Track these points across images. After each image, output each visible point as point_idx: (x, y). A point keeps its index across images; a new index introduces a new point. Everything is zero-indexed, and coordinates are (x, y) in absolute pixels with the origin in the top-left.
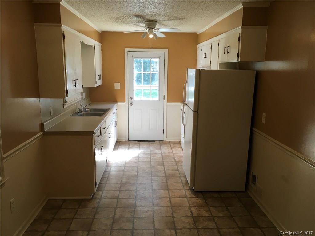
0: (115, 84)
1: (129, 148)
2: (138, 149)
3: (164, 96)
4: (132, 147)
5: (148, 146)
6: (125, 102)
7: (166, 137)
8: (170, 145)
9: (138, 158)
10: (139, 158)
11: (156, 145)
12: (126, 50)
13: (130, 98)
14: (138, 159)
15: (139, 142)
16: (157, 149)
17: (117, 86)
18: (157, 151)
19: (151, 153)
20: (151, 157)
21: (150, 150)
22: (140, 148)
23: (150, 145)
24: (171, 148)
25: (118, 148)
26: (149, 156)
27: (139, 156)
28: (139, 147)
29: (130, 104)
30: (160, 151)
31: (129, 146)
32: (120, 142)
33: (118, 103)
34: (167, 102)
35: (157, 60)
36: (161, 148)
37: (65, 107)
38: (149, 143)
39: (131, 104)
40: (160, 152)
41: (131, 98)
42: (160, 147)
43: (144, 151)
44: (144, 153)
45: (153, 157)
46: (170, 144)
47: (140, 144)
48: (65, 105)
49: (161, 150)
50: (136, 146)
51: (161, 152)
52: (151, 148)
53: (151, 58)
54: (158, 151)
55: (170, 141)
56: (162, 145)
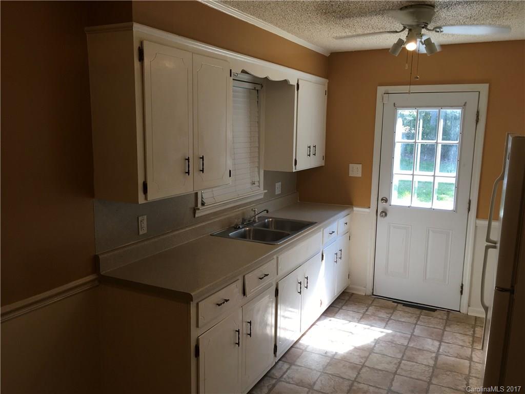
0: (351, 165)
1: (362, 318)
2: (384, 325)
3: (470, 201)
4: (373, 315)
5: (413, 320)
6: (370, 208)
7: (469, 306)
8: (474, 331)
9: (367, 354)
10: (370, 354)
11: (435, 322)
12: (381, 90)
13: (382, 200)
14: (367, 358)
15: (396, 304)
16: (431, 336)
17: (356, 170)
18: (429, 341)
19: (411, 345)
20: (402, 359)
21: (412, 334)
22: (390, 321)
23: (419, 318)
24: (473, 342)
25: (337, 313)
26: (399, 356)
27: (375, 346)
28: (390, 319)
29: (382, 212)
30: (437, 343)
31: (367, 310)
32: (353, 294)
33: (355, 209)
34: (477, 217)
35: (458, 112)
36: (443, 335)
37: (196, 216)
38: (418, 312)
39: (385, 213)
40: (435, 350)
41: (385, 200)
42: (444, 330)
43: (393, 336)
44: (392, 342)
45: (410, 359)
46: (474, 327)
47: (395, 309)
48: (197, 211)
49: (441, 341)
50: (383, 314)
51: (439, 348)
52: (416, 330)
53: (442, 107)
54: (431, 344)
55: (476, 318)
56: (449, 326)
